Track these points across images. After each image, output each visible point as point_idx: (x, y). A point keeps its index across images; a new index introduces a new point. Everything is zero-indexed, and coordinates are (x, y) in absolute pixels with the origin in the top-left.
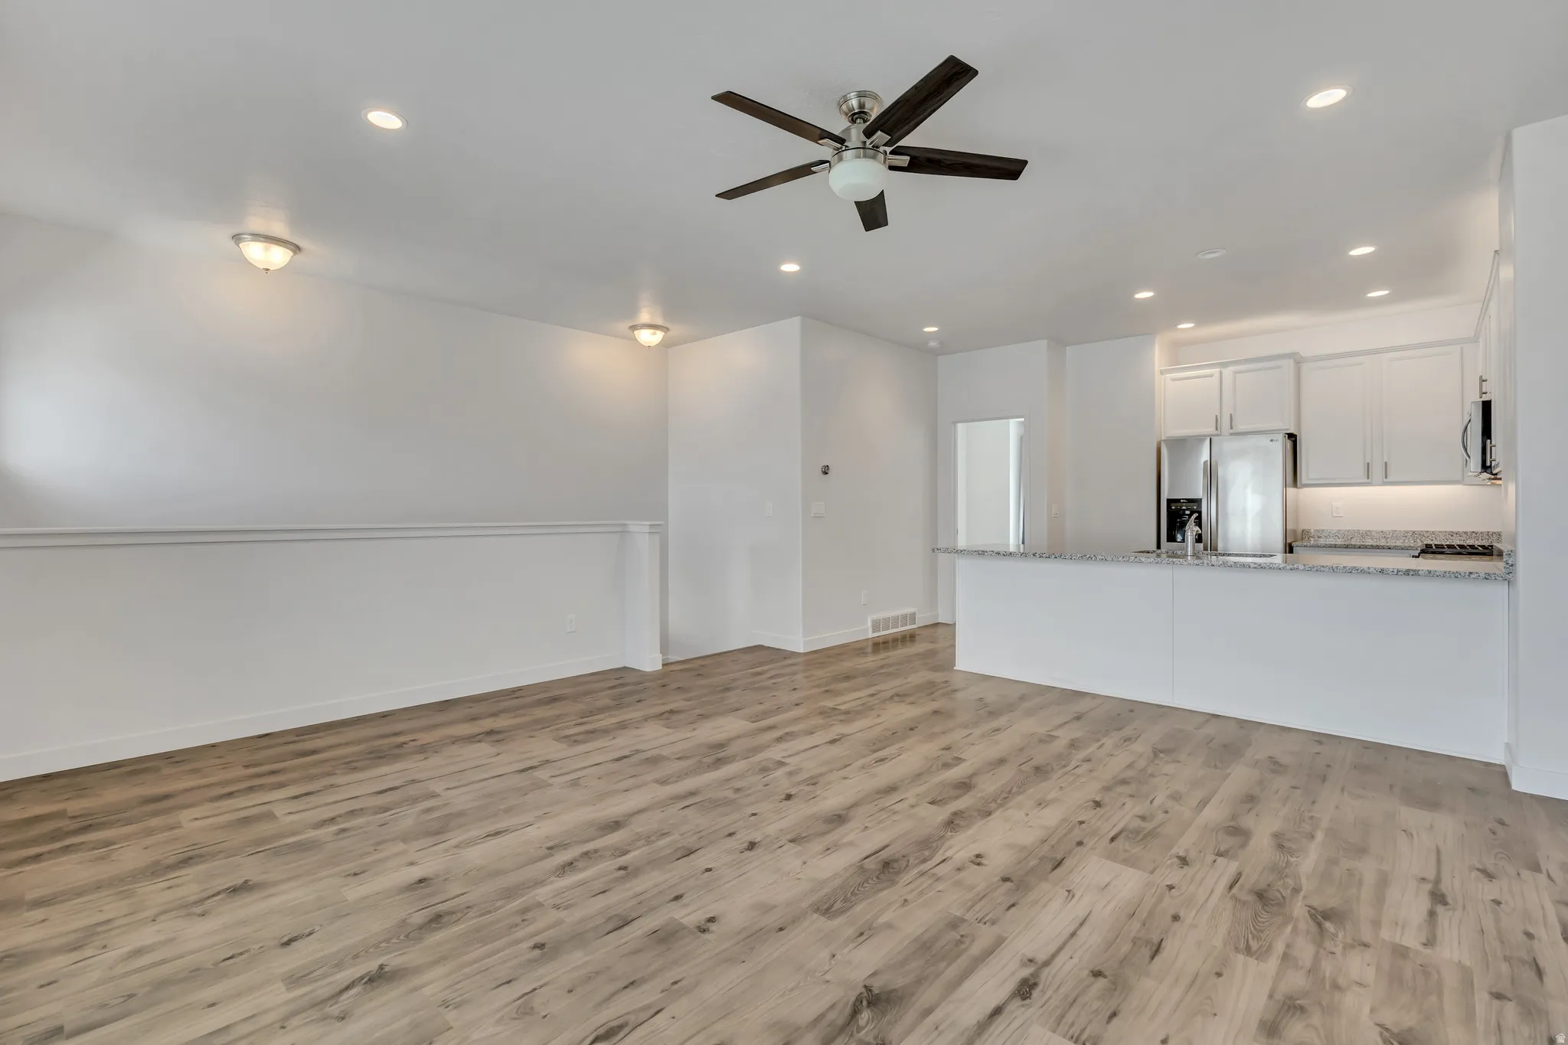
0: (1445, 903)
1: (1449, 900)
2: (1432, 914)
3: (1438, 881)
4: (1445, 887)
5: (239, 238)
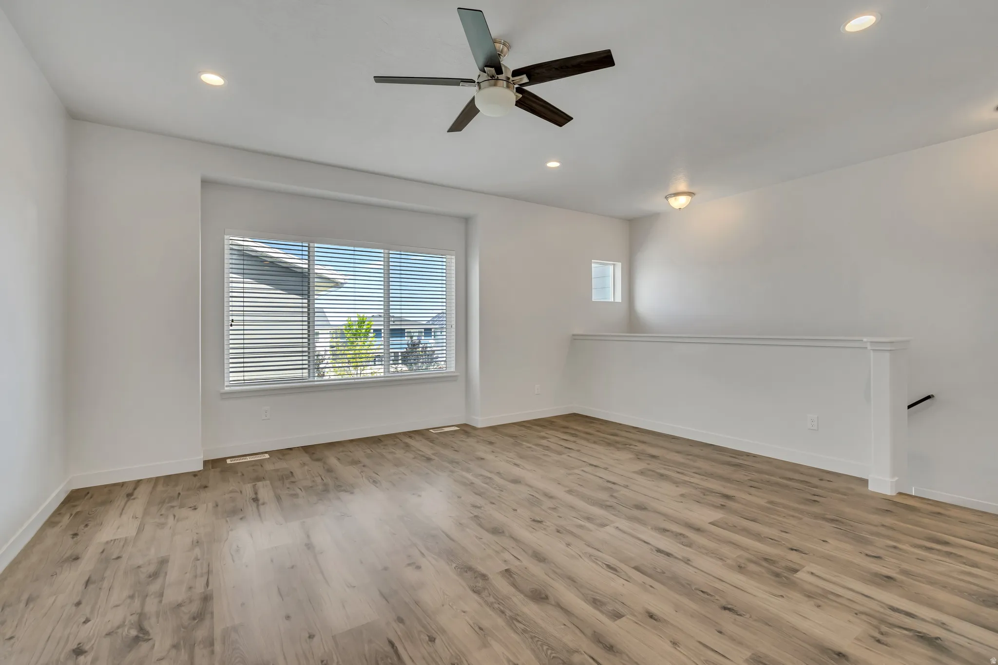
0: (253, 499)
1: (252, 501)
2: (256, 494)
3: (258, 506)
4: (255, 505)
5: (666, 198)
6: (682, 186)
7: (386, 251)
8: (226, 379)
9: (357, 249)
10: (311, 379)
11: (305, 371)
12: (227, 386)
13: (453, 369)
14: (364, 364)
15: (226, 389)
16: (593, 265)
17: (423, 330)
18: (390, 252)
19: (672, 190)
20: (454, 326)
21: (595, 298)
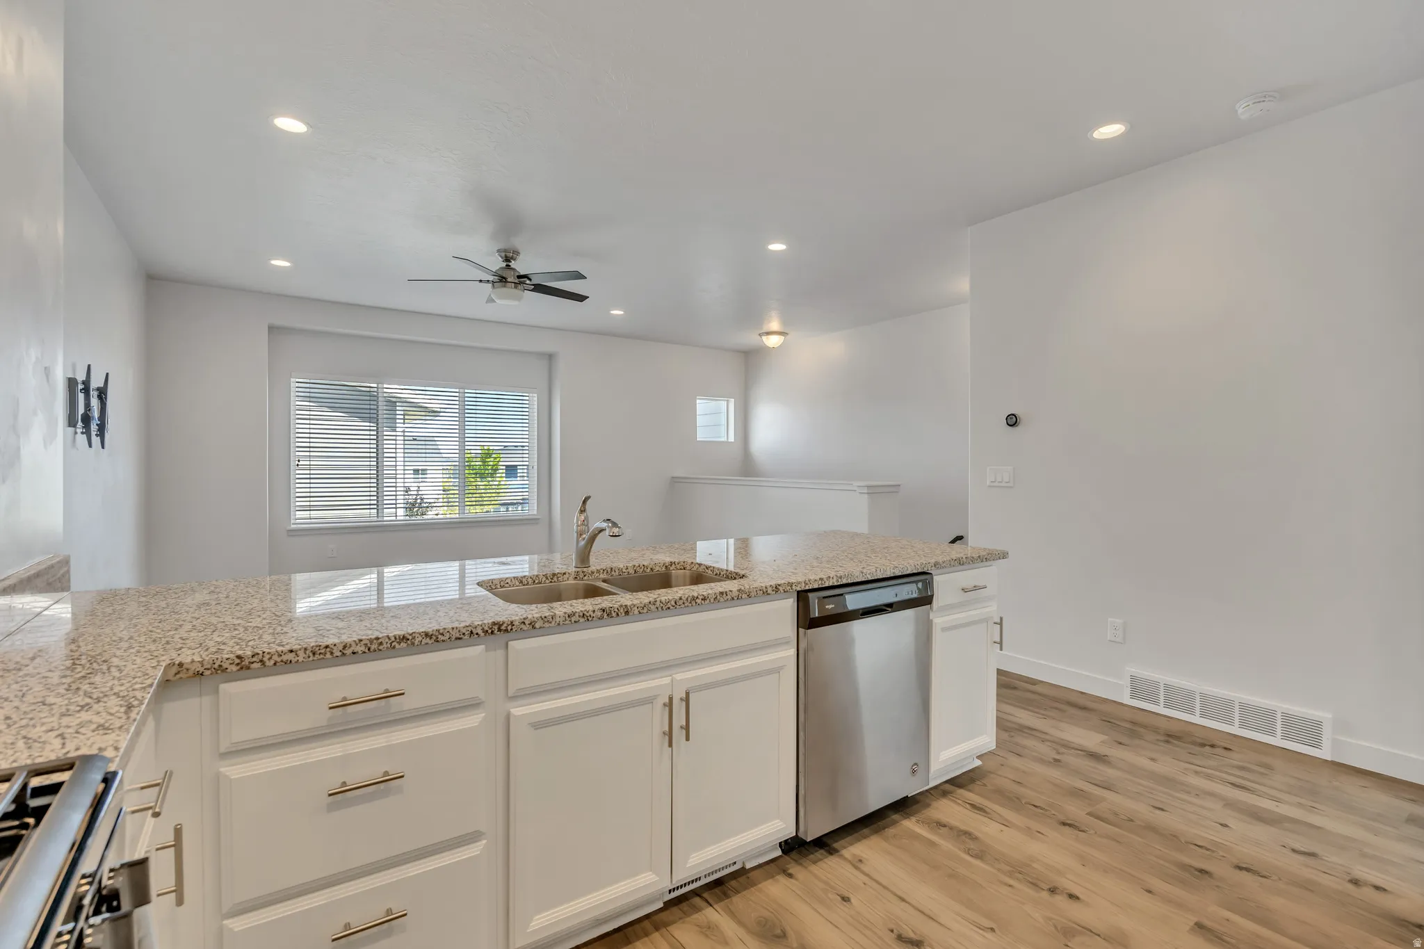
5: (760, 335)
6: (775, 325)
7: (461, 390)
8: (292, 517)
9: (427, 388)
10: (379, 519)
11: (372, 511)
12: (293, 524)
13: (535, 512)
14: (474, 503)
15: (293, 526)
16: (698, 401)
17: (504, 467)
18: (466, 391)
19: (765, 329)
20: (536, 467)
21: (701, 435)
